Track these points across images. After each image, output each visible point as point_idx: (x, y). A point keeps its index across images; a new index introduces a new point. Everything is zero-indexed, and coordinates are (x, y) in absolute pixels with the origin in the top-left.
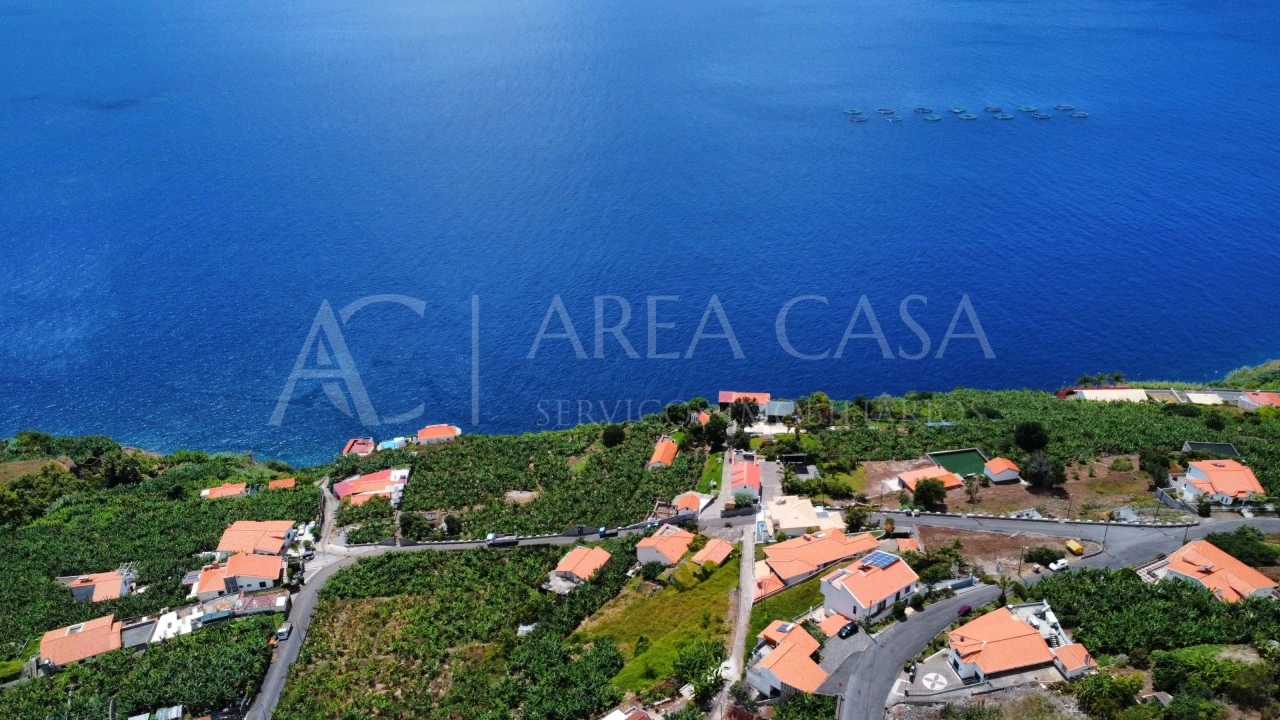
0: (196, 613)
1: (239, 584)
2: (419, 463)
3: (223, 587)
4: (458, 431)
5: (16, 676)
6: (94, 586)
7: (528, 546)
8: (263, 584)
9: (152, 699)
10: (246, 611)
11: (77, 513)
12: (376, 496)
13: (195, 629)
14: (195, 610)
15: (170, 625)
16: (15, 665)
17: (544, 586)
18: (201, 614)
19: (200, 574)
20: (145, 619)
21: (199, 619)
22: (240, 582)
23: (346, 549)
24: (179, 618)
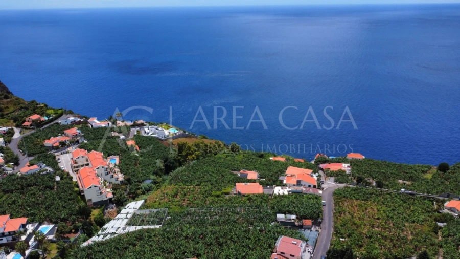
0: (288, 189)
1: (301, 183)
2: (353, 163)
3: (295, 183)
4: (364, 157)
5: (228, 194)
6: (247, 174)
7: (424, 197)
8: (310, 186)
10: (307, 193)
11: (229, 156)
12: (341, 170)
13: (289, 194)
14: (287, 188)
15: (279, 190)
16: (228, 190)
17: (440, 211)
18: (290, 190)
19: (286, 178)
20: (268, 187)
21: (290, 191)
22: (302, 183)
23: (335, 184)
24: (282, 189)
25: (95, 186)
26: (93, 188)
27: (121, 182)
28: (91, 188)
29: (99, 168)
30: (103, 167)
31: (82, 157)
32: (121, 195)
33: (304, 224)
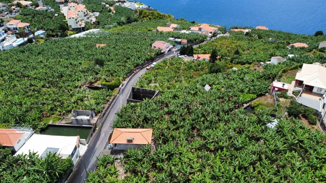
0: (190, 32)
3: (198, 30)
4: (268, 29)
6: (171, 25)
9: (176, 36)
10: (201, 34)
15: (184, 31)
16: (152, 29)
19: (194, 27)
22: (202, 30)
24: (186, 31)
25: (73, 18)
26: (72, 18)
27: (94, 23)
28: (70, 18)
29: (79, 11)
30: (82, 11)
31: (73, 7)
32: (89, 27)
33: (182, 42)
